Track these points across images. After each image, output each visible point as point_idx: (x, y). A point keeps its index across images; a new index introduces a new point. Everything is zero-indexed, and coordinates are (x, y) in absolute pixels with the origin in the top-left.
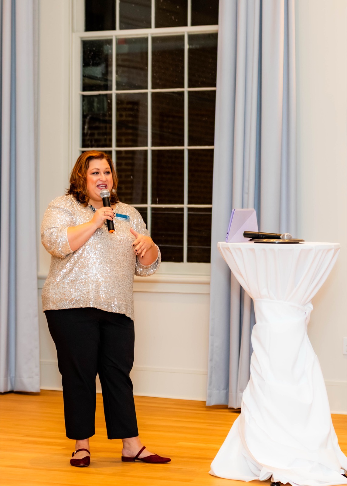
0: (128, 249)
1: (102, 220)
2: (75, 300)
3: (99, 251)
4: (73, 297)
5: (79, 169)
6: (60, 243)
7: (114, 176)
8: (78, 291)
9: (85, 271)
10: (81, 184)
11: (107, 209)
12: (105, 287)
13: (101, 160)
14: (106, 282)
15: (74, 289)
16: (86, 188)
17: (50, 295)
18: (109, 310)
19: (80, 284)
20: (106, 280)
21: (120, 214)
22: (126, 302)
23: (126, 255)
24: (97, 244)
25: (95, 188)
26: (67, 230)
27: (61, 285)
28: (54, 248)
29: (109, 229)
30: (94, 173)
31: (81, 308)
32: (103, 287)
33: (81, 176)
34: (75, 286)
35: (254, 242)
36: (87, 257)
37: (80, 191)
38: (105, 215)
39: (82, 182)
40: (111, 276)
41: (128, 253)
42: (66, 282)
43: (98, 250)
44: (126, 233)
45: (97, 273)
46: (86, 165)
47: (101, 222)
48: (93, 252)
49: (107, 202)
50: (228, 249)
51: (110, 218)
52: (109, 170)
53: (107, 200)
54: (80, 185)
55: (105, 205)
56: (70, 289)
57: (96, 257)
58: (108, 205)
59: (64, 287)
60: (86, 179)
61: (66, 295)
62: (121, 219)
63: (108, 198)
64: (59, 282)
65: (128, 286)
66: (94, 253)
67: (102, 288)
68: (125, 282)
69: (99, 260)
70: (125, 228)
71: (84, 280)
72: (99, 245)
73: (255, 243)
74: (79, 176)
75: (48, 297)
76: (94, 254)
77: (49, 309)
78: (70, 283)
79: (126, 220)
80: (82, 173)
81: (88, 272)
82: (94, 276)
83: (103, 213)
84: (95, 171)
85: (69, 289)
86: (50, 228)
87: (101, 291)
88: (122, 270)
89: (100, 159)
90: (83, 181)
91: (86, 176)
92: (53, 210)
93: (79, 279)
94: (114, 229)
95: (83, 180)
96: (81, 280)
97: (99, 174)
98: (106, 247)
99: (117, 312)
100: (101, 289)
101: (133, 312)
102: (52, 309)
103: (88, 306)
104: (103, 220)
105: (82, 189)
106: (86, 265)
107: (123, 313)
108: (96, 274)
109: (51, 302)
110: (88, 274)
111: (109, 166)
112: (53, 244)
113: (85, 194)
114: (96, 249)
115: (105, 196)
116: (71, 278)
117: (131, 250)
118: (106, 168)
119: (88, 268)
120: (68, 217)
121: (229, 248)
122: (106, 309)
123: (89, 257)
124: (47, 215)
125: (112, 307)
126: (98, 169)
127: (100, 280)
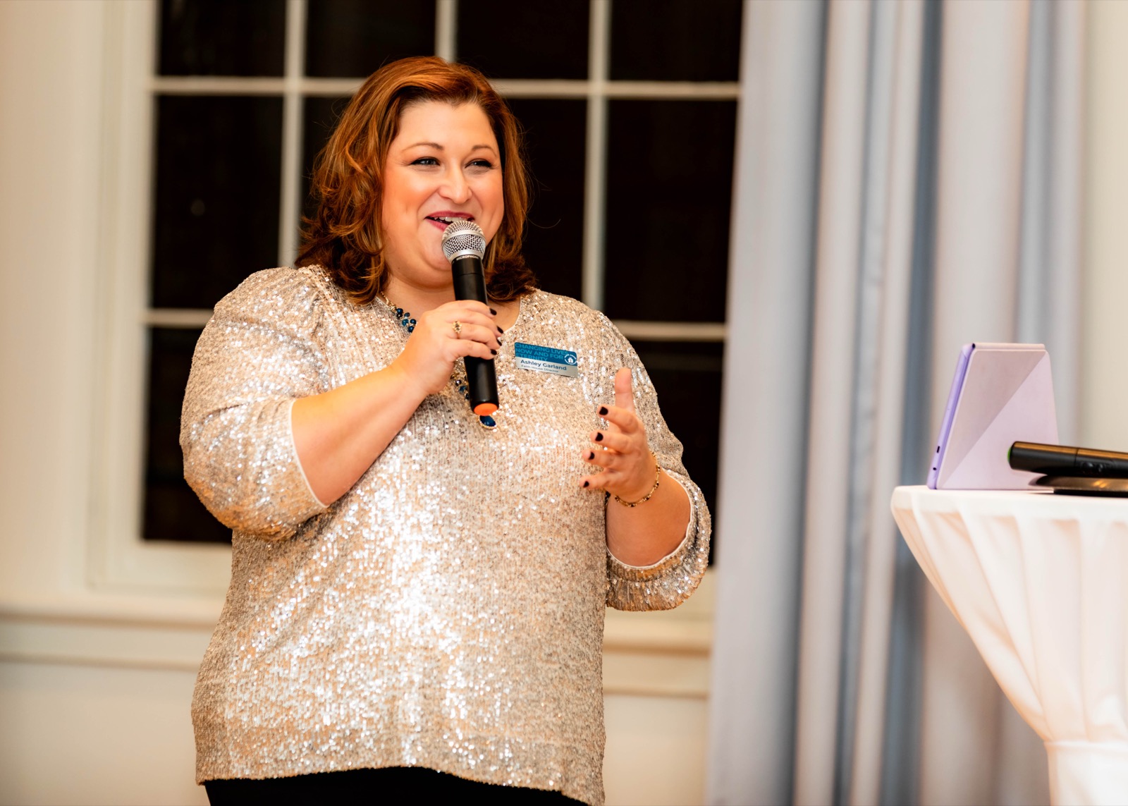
0: (566, 502)
1: (443, 358)
2: (334, 736)
3: (432, 512)
4: (327, 721)
5: (353, 137)
6: (266, 473)
7: (513, 180)
8: (348, 693)
9: (373, 602)
10: (357, 205)
11: (469, 310)
12: (467, 675)
13: (456, 105)
14: (472, 651)
15: (330, 685)
16: (377, 224)
17: (229, 715)
18: (491, 776)
19: (356, 663)
20: (472, 643)
21: (535, 343)
22: (566, 735)
23: (557, 525)
24: (424, 483)
25: (418, 225)
26: (290, 412)
27: (275, 669)
28: (239, 497)
29: (474, 402)
30: (417, 162)
31: (365, 770)
32: (459, 674)
33: (358, 167)
34: (333, 673)
35: (1051, 490)
36: (381, 540)
37: (351, 236)
38: (458, 338)
39: (358, 195)
40: (492, 621)
41: (566, 520)
42: (296, 653)
43: (429, 508)
44: (559, 427)
45: (428, 609)
46: (387, 123)
47: (442, 369)
48: (407, 517)
49: (470, 280)
50: (954, 519)
51: (479, 350)
52: (492, 154)
53: (470, 270)
54: (351, 208)
55: (460, 296)
56: (314, 687)
57: (420, 538)
58: (474, 295)
59: (286, 680)
60: (377, 187)
61: (296, 712)
62: (538, 367)
63: (476, 262)
64: (263, 654)
65: (571, 663)
66: (413, 520)
67: (455, 679)
68: (560, 650)
69: (436, 551)
70: (555, 406)
71: (375, 645)
72: (434, 487)
73: (1057, 493)
74: (353, 171)
75: (219, 720)
76: (413, 526)
77: (224, 776)
78: (313, 660)
79: (562, 372)
80: (366, 153)
81: (388, 607)
82: (416, 625)
83: (450, 329)
84: (423, 152)
85: (308, 688)
86: (218, 412)
87: (453, 690)
88: (541, 596)
89: (450, 102)
90: (367, 193)
91: (383, 172)
92: (232, 332)
93: (352, 641)
94: (495, 400)
95: (365, 185)
96: (361, 645)
97: (442, 168)
98: (463, 493)
99: (528, 783)
100: (451, 683)
101: (597, 779)
102: (240, 776)
103: (393, 762)
104: (450, 359)
105: (357, 228)
106: (377, 578)
107: (551, 785)
108: (423, 619)
109: (231, 747)
110: (390, 616)
111: (491, 140)
112: (231, 478)
113: (372, 249)
114: (419, 504)
115: (466, 253)
116: (316, 638)
117: (581, 504)
118: (476, 148)
119: (387, 591)
120: (297, 362)
121: (957, 516)
122: (477, 773)
123: (389, 541)
124: (206, 355)
125: (503, 761)
126: (438, 147)
127: (443, 645)
